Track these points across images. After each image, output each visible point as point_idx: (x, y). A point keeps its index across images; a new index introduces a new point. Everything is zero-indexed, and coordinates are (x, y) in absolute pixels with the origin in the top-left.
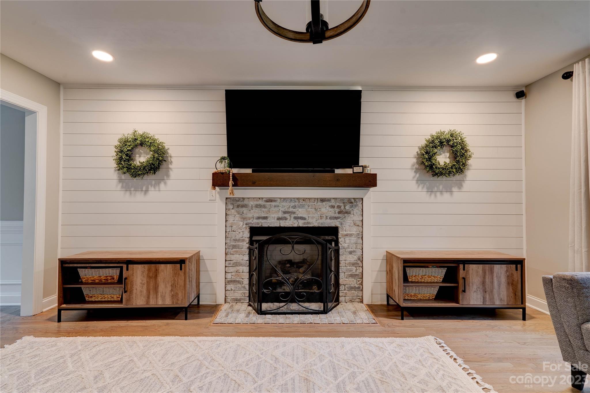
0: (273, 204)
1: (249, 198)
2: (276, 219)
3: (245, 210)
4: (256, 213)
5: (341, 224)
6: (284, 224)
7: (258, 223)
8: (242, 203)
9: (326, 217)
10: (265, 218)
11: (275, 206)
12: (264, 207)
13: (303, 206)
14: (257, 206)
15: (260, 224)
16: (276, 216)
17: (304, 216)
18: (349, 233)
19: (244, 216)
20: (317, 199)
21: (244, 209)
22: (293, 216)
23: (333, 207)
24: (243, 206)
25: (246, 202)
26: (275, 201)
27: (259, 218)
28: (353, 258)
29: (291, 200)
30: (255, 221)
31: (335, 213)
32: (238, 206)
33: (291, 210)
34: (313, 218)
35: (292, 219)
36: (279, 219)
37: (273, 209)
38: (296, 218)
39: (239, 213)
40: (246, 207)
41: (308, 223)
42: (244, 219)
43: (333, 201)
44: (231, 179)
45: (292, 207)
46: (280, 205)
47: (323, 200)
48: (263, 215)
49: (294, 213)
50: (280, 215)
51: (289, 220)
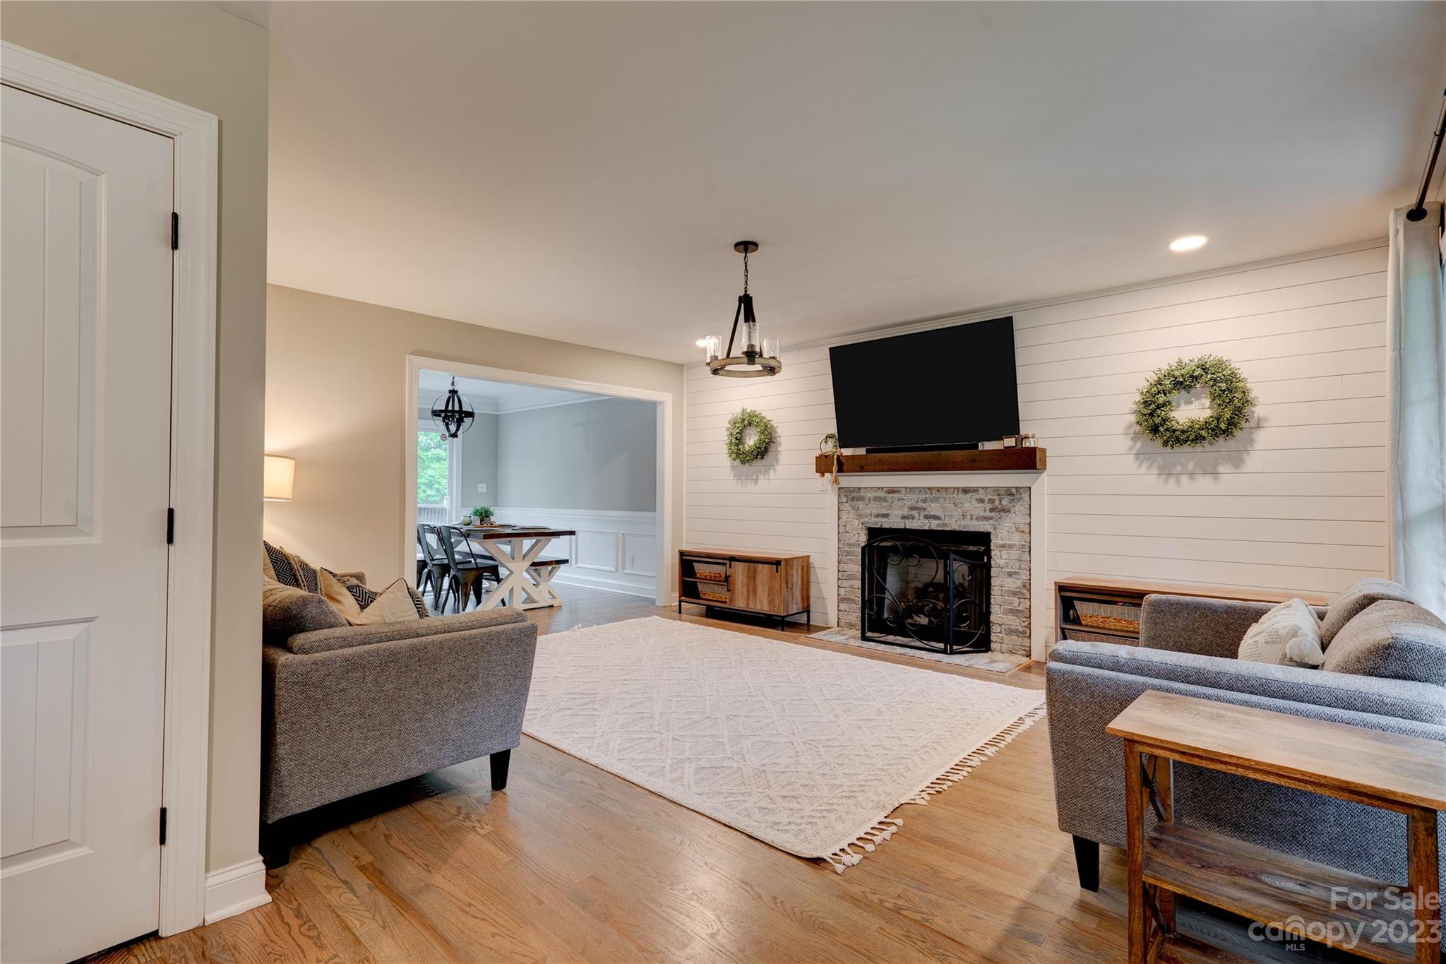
0: (896, 496)
1: (865, 488)
2: (900, 517)
3: (860, 504)
4: (874, 508)
5: (995, 528)
6: (910, 525)
7: (877, 523)
8: (858, 494)
9: (972, 516)
10: (886, 516)
11: (899, 500)
12: (885, 500)
13: (936, 500)
14: (877, 499)
15: (880, 524)
16: (900, 513)
17: (938, 514)
18: (1007, 542)
19: (861, 512)
20: (958, 489)
21: (860, 502)
22: (923, 513)
23: (982, 501)
24: (859, 499)
25: (862, 493)
26: (899, 492)
27: (877, 516)
28: (1015, 583)
29: (921, 491)
30: (874, 519)
31: (985, 511)
32: (853, 499)
33: (920, 504)
34: (951, 517)
35: (922, 517)
36: (904, 517)
37: (896, 503)
38: (926, 517)
39: (853, 509)
40: (862, 501)
41: (944, 525)
42: (860, 516)
43: (981, 491)
44: (835, 464)
45: (921, 501)
46: (905, 498)
47: (966, 491)
48: (884, 512)
49: (925, 509)
50: (906, 512)
51: (917, 518)
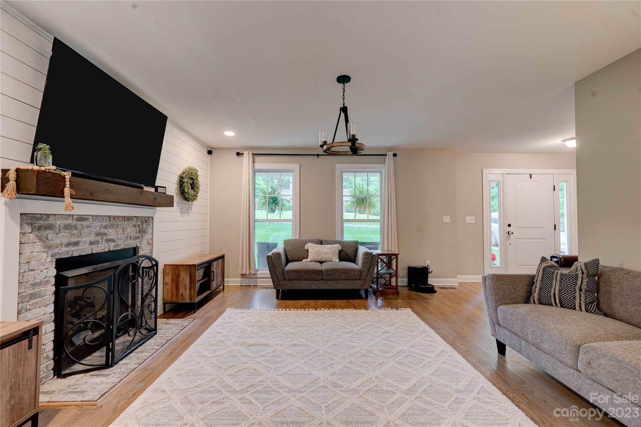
0: (85, 223)
1: (55, 215)
2: (88, 244)
3: (50, 234)
4: (64, 237)
5: (141, 244)
6: (97, 249)
7: (68, 252)
8: (45, 222)
9: (131, 237)
10: (76, 244)
11: (87, 227)
12: (75, 227)
13: (112, 226)
14: (67, 227)
15: (71, 253)
16: (87, 239)
17: (114, 237)
18: (145, 252)
19: (49, 243)
20: (124, 217)
21: (48, 232)
22: (105, 238)
23: (135, 226)
24: (50, 227)
25: (51, 221)
26: (87, 219)
27: (68, 244)
29: (103, 219)
30: (64, 249)
31: (136, 233)
32: (39, 228)
33: (103, 230)
34: (120, 239)
35: (104, 242)
36: (91, 243)
37: (86, 230)
38: (107, 241)
39: (40, 239)
40: (51, 229)
41: (118, 245)
42: (49, 247)
43: (135, 219)
44: (68, 186)
45: (104, 227)
46: (92, 225)
47: (129, 218)
48: (74, 240)
49: (105, 234)
50: (92, 238)
51: (101, 243)
